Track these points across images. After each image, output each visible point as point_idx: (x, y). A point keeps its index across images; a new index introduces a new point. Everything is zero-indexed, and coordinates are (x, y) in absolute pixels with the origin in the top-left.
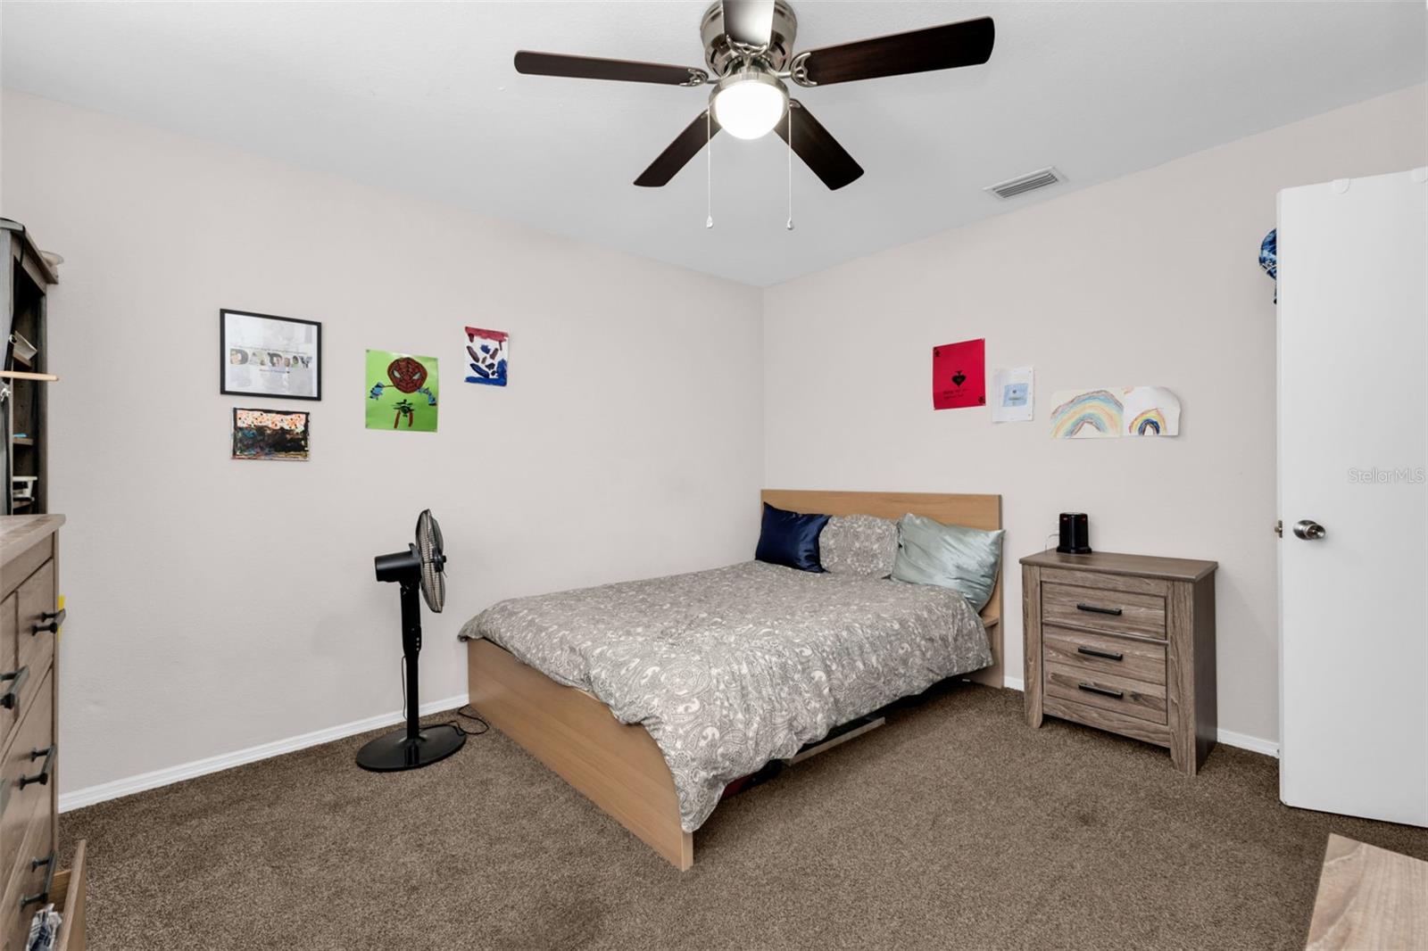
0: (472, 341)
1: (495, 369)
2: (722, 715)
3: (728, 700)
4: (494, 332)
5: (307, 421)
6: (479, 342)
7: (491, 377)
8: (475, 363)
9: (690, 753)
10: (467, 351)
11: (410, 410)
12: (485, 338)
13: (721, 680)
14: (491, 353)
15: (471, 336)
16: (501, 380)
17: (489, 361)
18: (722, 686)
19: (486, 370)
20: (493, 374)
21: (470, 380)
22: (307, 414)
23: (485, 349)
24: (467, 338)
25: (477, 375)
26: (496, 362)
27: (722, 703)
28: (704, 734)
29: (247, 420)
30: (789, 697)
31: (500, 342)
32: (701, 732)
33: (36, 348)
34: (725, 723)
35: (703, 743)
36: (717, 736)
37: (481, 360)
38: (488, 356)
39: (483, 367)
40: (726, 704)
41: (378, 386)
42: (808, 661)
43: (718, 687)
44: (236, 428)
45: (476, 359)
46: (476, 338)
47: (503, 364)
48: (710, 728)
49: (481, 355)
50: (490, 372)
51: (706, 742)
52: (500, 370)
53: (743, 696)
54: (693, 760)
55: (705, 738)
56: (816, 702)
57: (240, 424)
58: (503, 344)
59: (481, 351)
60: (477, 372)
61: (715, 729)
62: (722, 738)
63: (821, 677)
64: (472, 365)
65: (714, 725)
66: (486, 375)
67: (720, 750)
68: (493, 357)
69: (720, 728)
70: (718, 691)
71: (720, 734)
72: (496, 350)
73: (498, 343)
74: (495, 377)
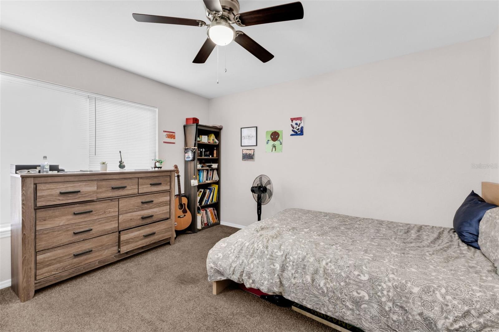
0: (292, 122)
1: (299, 130)
2: (227, 253)
3: (234, 250)
4: (299, 118)
5: (254, 151)
6: (295, 122)
7: (298, 133)
8: (293, 129)
9: (211, 256)
10: (291, 126)
11: (275, 147)
12: (296, 120)
13: (238, 243)
14: (298, 125)
15: (292, 121)
16: (302, 133)
17: (298, 128)
18: (236, 245)
19: (297, 131)
20: (299, 132)
21: (292, 135)
22: (254, 150)
23: (296, 124)
24: (291, 122)
25: (294, 133)
26: (300, 128)
27: (231, 250)
28: (218, 254)
29: (245, 152)
30: (256, 265)
31: (301, 120)
32: (218, 253)
33: (218, 140)
34: (226, 256)
35: (216, 256)
36: (221, 258)
37: (295, 128)
38: (297, 126)
39: (295, 130)
40: (232, 251)
41: (268, 141)
42: (277, 257)
43: (235, 244)
44: (243, 154)
45: (293, 128)
46: (294, 121)
47: (302, 128)
48: (221, 254)
49: (295, 126)
50: (298, 131)
51: (217, 257)
52: (301, 130)
53: (239, 252)
54: (211, 259)
55: (217, 255)
56: (267, 275)
57: (243, 153)
58: (302, 121)
59: (295, 125)
60: (294, 132)
61: (222, 255)
62: (222, 259)
63: (277, 267)
64: (292, 130)
65: (223, 253)
66: (297, 133)
67: (220, 262)
68: (299, 126)
69: (224, 256)
70: (234, 245)
71: (222, 258)
72: (300, 123)
73: (300, 121)
74: (300, 133)
